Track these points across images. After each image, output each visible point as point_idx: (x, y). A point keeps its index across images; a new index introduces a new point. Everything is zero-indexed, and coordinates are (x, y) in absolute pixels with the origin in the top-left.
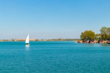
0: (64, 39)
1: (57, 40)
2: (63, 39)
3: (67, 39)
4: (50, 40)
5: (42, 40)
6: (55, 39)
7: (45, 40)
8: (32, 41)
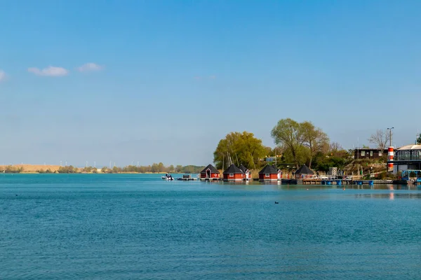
0: (175, 166)
1: (147, 169)
2: (172, 168)
3: (185, 168)
4: (120, 170)
5: (89, 169)
6: (138, 165)
7: (99, 170)
8: (48, 171)
